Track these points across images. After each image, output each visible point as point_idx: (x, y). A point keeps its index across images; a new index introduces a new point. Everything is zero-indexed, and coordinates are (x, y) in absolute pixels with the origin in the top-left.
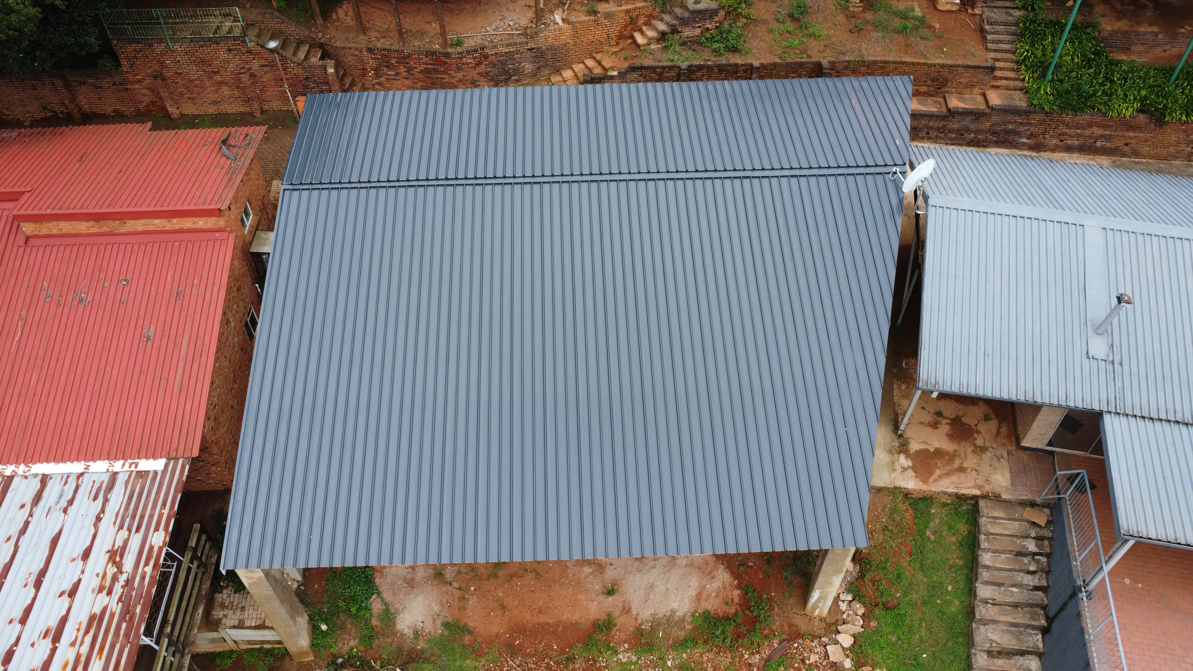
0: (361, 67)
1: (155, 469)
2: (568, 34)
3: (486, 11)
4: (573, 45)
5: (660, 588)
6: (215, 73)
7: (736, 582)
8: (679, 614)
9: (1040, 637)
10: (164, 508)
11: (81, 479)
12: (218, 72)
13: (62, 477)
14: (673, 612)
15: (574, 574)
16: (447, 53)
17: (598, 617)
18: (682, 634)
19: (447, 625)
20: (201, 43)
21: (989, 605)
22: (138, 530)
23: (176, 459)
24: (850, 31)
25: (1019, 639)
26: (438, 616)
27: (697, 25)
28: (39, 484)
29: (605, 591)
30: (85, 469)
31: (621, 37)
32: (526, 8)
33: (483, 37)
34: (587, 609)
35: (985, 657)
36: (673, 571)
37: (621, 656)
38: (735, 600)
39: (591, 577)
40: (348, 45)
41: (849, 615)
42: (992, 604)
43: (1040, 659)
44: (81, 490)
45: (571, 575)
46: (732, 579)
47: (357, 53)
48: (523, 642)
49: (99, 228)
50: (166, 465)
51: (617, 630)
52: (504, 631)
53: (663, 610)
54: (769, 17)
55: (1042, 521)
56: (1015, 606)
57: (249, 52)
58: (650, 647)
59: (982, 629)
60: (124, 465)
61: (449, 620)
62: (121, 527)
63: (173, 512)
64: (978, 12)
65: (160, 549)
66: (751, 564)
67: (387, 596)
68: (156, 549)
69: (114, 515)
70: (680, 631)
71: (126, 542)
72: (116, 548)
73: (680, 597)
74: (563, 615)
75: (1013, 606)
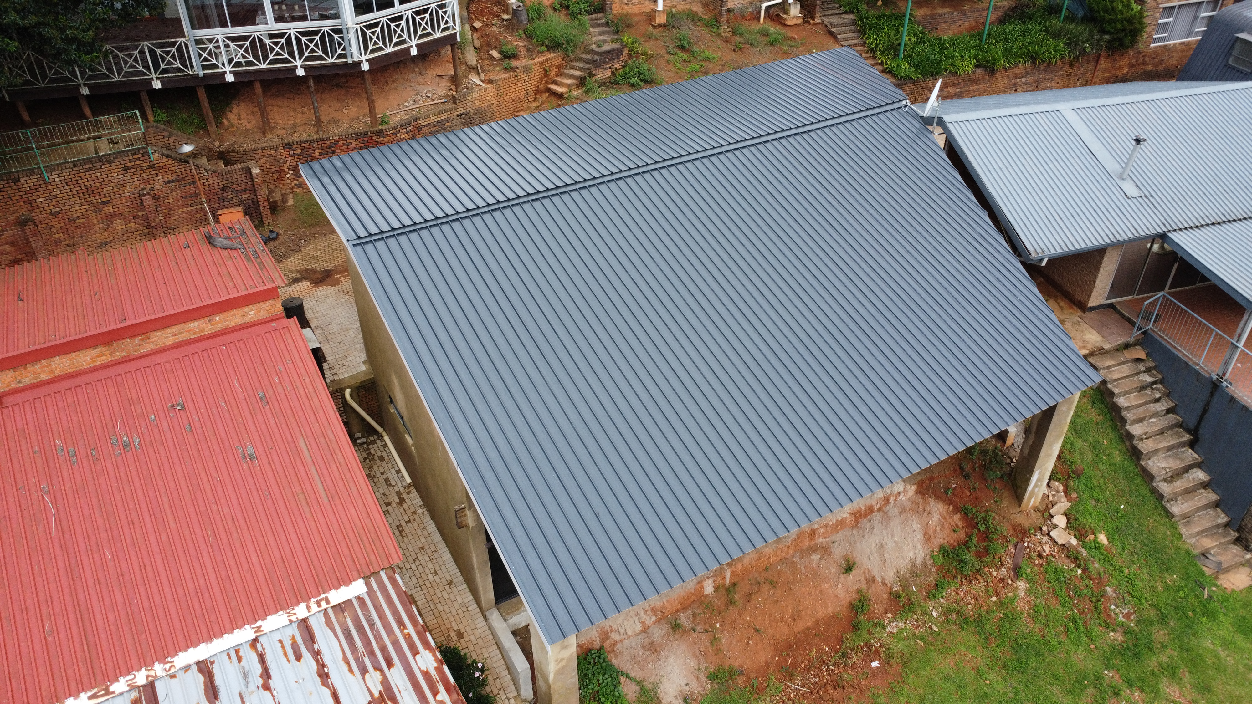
0: (277, 169)
1: (356, 595)
2: (492, 94)
3: (395, 89)
4: (498, 106)
5: (889, 544)
6: (105, 203)
7: (951, 508)
8: (919, 561)
9: (1190, 451)
10: (405, 627)
11: (259, 646)
12: (109, 202)
13: (228, 655)
14: (913, 562)
15: (805, 567)
16: (381, 131)
17: (849, 599)
18: (931, 579)
19: (712, 677)
20: (87, 166)
21: (1145, 441)
22: (390, 664)
23: (375, 574)
24: (734, 50)
25: (1179, 459)
26: (699, 670)
27: (608, 66)
28: (200, 675)
29: (843, 571)
30: (255, 632)
31: (537, 92)
32: (437, 78)
33: (406, 112)
34: (836, 596)
35: (1166, 484)
36: (892, 524)
37: (889, 629)
38: (959, 524)
39: (823, 562)
40: (259, 146)
41: (1054, 496)
42: (1146, 439)
43: (1201, 469)
44: (269, 658)
45: (803, 569)
46: (947, 507)
47: (272, 152)
48: (795, 658)
49: (111, 354)
50: (368, 585)
51: (874, 603)
52: (771, 656)
53: (904, 565)
54: (663, 52)
55: (1142, 355)
56: (1161, 433)
57: (152, 167)
58: (910, 606)
59: (1150, 463)
60: (308, 608)
61: (712, 670)
62: (364, 671)
63: (420, 627)
64: (819, 21)
65: (439, 670)
66: (954, 486)
67: (635, 673)
68: (433, 672)
69: (343, 663)
70: (928, 577)
71: (385, 682)
72: (376, 694)
73: (911, 545)
74: (817, 612)
75: (1159, 434)
